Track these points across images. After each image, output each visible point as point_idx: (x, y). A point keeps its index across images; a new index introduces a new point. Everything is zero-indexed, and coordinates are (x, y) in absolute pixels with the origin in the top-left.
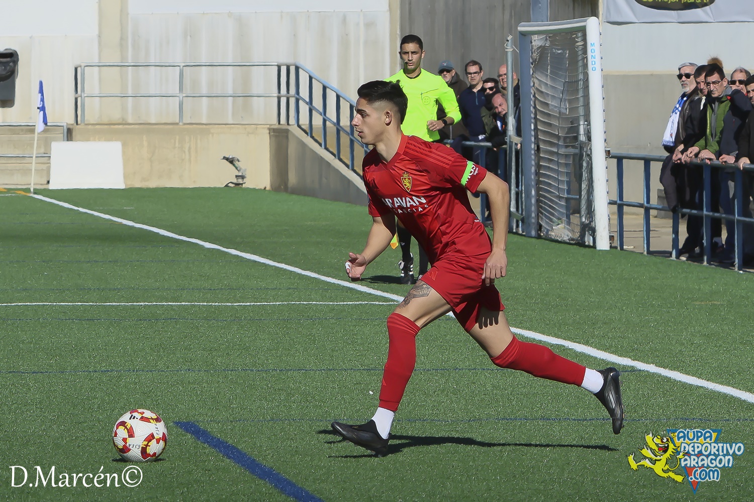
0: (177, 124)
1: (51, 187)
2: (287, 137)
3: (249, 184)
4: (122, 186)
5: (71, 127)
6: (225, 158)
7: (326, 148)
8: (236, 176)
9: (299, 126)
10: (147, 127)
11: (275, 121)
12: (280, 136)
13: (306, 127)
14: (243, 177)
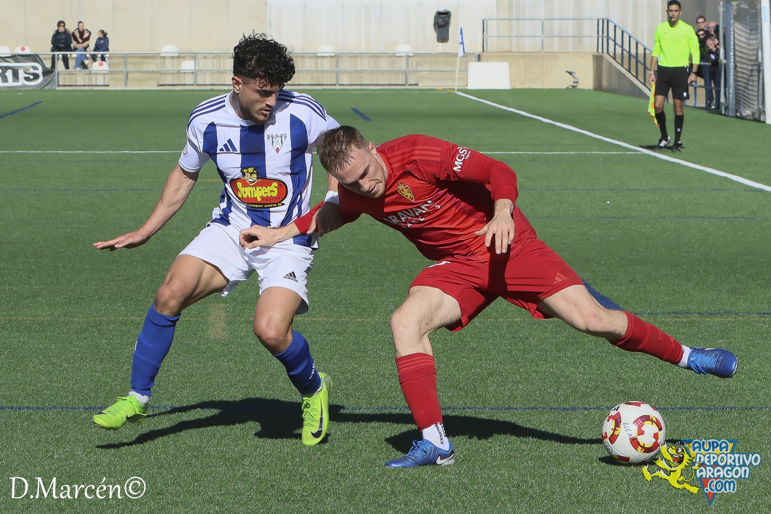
0: (540, 52)
1: (469, 87)
2: (602, 60)
3: (581, 86)
4: (508, 87)
5: (480, 54)
6: (567, 72)
7: (623, 66)
8: (574, 82)
9: (608, 53)
10: (523, 55)
11: (596, 51)
12: (598, 60)
13: (612, 55)
14: (577, 83)
